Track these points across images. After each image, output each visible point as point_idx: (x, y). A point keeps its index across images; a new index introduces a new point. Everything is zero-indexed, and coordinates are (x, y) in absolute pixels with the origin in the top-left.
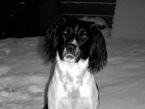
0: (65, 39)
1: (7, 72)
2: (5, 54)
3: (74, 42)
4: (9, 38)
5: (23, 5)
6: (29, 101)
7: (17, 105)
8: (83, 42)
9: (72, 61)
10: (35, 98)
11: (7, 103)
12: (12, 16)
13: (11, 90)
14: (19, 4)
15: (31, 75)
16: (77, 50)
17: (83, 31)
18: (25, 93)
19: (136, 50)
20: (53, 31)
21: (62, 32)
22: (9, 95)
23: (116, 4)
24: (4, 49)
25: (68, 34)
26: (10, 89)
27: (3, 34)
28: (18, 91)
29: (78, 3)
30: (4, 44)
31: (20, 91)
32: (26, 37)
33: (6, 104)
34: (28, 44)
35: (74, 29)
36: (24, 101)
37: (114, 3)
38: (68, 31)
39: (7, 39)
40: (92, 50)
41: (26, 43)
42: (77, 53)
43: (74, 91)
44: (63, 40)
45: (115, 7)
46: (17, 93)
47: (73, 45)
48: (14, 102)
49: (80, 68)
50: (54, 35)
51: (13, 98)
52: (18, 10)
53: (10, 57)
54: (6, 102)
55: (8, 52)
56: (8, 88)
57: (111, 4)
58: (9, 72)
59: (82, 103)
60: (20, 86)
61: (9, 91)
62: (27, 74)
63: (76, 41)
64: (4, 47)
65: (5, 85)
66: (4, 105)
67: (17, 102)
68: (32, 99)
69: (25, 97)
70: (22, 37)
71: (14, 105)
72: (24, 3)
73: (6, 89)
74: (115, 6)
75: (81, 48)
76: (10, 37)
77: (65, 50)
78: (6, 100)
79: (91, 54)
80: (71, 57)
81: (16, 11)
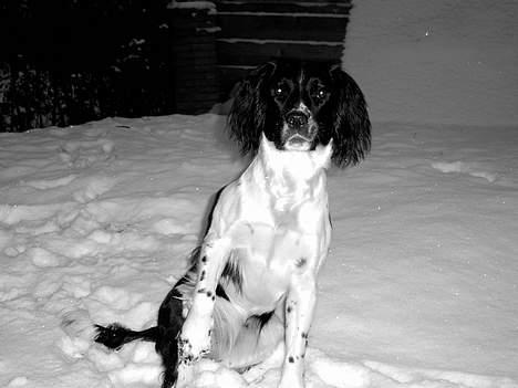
0: (281, 106)
1: (107, 189)
2: (103, 152)
3: (302, 107)
4: (109, 118)
5: (140, 45)
6: (155, 253)
7: (128, 262)
8: (320, 105)
9: (302, 148)
10: (169, 246)
11: (108, 256)
12: (117, 70)
13: (117, 229)
14: (131, 44)
15: (158, 197)
16: (311, 123)
17: (316, 82)
18: (146, 236)
19: (389, 145)
20: (251, 92)
21: (273, 91)
22: (111, 240)
23: (345, 45)
24: (101, 141)
25: (286, 93)
26: (112, 227)
27: (96, 109)
28: (131, 231)
29: (263, 42)
30: (99, 131)
31: (135, 230)
32: (148, 115)
33: (105, 260)
34: (152, 130)
35: (296, 82)
36: (144, 252)
37: (340, 43)
38: (286, 88)
39: (105, 120)
40: (339, 119)
41: (147, 129)
42: (313, 129)
43: (287, 212)
44: (278, 108)
45: (344, 52)
46: (130, 236)
47: (301, 114)
48: (122, 255)
49: (314, 164)
50: (255, 100)
51: (119, 246)
52: (130, 56)
53: (113, 158)
54: (104, 254)
55: (107, 148)
56: (109, 225)
57: (335, 44)
58: (111, 191)
59: (297, 243)
60: (135, 219)
61: (112, 232)
62: (151, 194)
63: (306, 104)
64: (99, 136)
65: (102, 220)
66: (101, 261)
67: (129, 255)
68: (161, 249)
69: (148, 244)
70: (139, 116)
71: (121, 261)
72: (142, 41)
73: (106, 228)
74: (344, 48)
75: (317, 119)
76: (112, 117)
77: (286, 127)
78: (104, 250)
79: (337, 127)
80: (301, 141)
81: (125, 59)
